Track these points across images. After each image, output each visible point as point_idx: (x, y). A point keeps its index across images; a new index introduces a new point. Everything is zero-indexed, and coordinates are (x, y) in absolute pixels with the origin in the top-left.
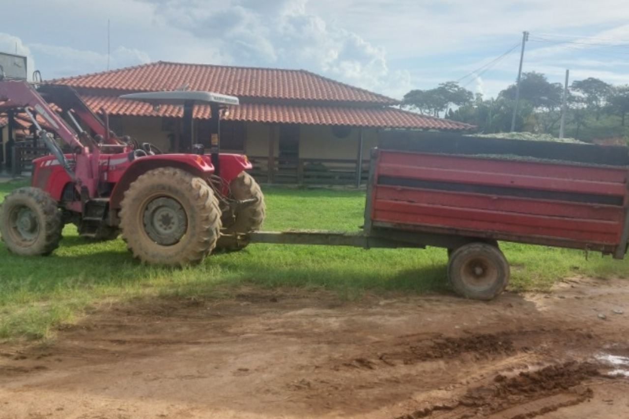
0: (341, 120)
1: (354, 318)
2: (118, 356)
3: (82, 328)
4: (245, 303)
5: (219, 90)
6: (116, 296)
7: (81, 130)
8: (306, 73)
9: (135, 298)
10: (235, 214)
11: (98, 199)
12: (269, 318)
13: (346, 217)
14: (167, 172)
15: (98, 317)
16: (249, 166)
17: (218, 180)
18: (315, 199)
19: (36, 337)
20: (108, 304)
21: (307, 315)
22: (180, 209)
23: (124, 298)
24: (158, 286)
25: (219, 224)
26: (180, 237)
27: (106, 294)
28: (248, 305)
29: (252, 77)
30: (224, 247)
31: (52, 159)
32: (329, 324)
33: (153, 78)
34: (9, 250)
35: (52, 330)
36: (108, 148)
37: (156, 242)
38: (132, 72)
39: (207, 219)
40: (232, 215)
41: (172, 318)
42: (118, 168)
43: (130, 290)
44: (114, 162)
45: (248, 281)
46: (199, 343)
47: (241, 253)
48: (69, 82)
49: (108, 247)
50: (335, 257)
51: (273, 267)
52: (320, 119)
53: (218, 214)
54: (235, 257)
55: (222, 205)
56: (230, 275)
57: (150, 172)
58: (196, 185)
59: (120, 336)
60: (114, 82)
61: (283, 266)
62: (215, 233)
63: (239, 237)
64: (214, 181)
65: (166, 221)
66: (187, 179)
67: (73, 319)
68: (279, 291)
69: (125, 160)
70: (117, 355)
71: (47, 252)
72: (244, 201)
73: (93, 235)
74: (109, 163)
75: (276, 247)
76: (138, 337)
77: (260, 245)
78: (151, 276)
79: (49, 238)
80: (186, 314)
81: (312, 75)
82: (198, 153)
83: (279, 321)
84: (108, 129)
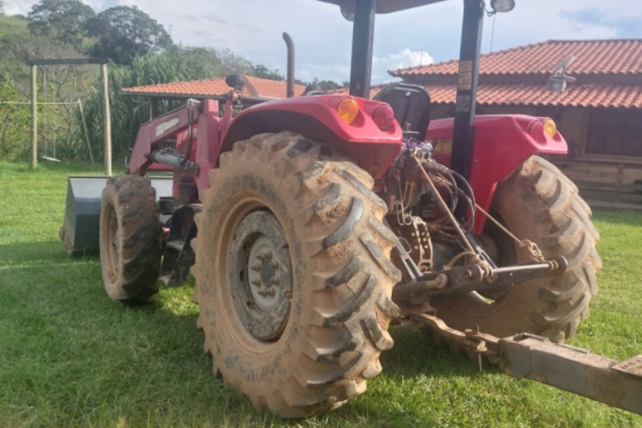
16: (555, 146)
33: (533, 59)
38: (508, 54)
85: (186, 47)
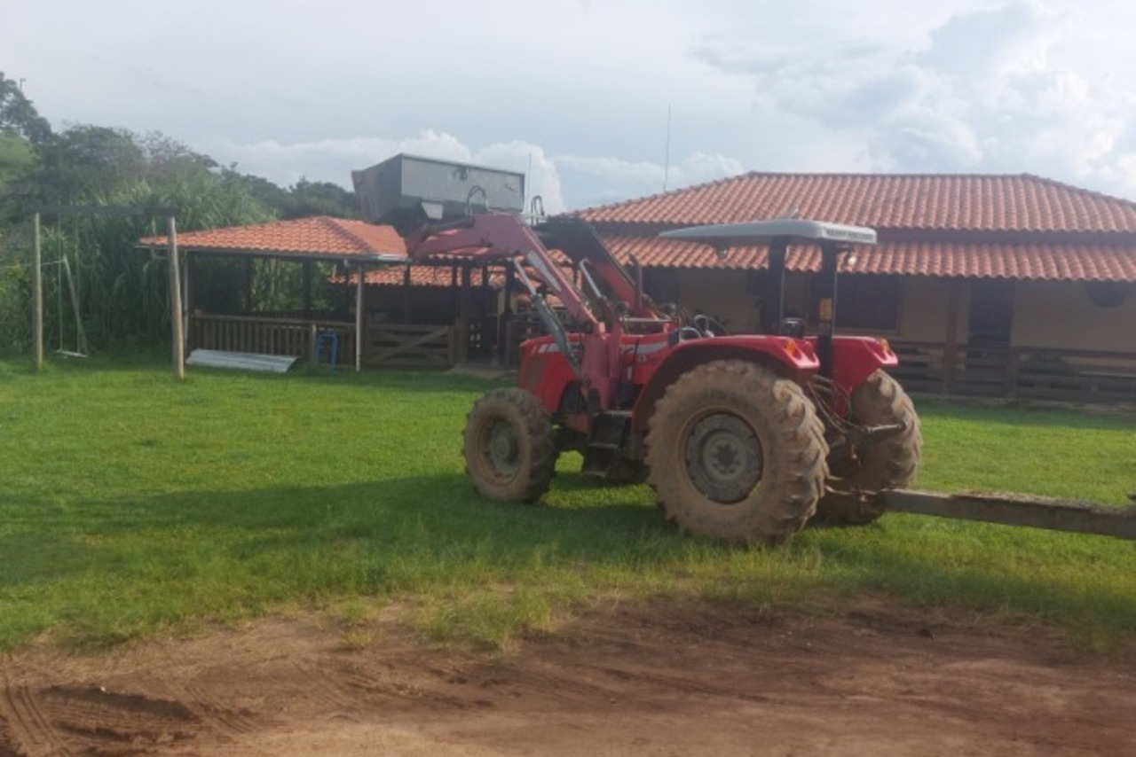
0: (1108, 271)
1: (1102, 693)
2: (614, 702)
3: (562, 640)
4: (864, 631)
5: (855, 219)
6: (627, 587)
7: (598, 294)
8: (1035, 180)
9: (659, 595)
10: (857, 452)
11: (613, 413)
12: (909, 669)
13: (1107, 472)
14: (730, 368)
15: (592, 623)
16: (892, 360)
17: (827, 385)
18: (1041, 430)
19: (487, 647)
20: (612, 601)
21: (995, 675)
22: (751, 437)
23: (641, 592)
24: (702, 576)
25: (823, 469)
26: (750, 489)
27: (611, 581)
28: (870, 635)
29: (921, 192)
30: (834, 513)
31: (549, 342)
32: (1043, 699)
33: (736, 201)
34: (476, 490)
35: (513, 637)
36: (637, 324)
37: (707, 496)
38: (701, 192)
39: (800, 460)
40: (850, 455)
41: (719, 643)
42: (651, 358)
43: (653, 580)
44: (644, 349)
45: (875, 587)
46: (763, 699)
47: (868, 530)
48: (598, 215)
49: (630, 497)
50: (1070, 556)
51: (931, 564)
52: (1059, 268)
53: (822, 451)
54: (855, 537)
55: (830, 435)
56: (839, 570)
57: (700, 368)
58: (782, 394)
59: (624, 665)
60: (669, 212)
61: (952, 565)
62: (814, 486)
63: (863, 499)
64: (820, 387)
65: (726, 457)
66: (766, 382)
67: (549, 623)
68: (939, 616)
69: (664, 344)
70: (612, 700)
71: (531, 497)
72: (875, 429)
73: (602, 474)
74: (636, 351)
75: (943, 524)
76: (653, 671)
77: (909, 517)
78: (691, 557)
79: (534, 473)
80: (746, 638)
81: (1047, 183)
82: (791, 335)
83: (932, 677)
84: (641, 292)
85: (75, 127)
